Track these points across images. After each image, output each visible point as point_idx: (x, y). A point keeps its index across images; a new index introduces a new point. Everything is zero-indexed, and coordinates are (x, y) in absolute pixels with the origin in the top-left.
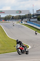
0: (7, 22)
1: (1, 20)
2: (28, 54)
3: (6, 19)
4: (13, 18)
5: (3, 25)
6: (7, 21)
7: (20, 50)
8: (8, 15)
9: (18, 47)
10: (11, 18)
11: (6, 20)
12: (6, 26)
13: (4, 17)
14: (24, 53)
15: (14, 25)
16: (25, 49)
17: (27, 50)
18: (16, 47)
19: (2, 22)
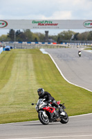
0: (63, 47)
1: (49, 43)
2: (66, 123)
3: (61, 39)
4: (77, 38)
5: (54, 54)
6: (64, 44)
7: (44, 113)
8: (66, 30)
9: (40, 106)
10: (73, 37)
11: (61, 43)
12: (59, 56)
13: (57, 35)
14: (56, 121)
15: (80, 55)
16: (60, 112)
17: (63, 114)
18: (36, 106)
19: (51, 47)
